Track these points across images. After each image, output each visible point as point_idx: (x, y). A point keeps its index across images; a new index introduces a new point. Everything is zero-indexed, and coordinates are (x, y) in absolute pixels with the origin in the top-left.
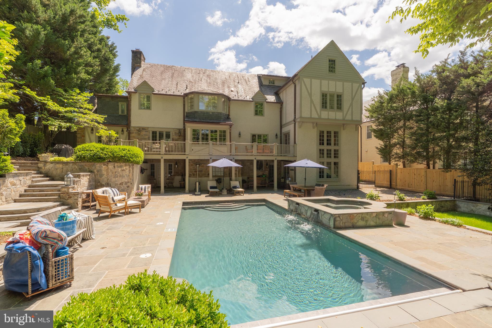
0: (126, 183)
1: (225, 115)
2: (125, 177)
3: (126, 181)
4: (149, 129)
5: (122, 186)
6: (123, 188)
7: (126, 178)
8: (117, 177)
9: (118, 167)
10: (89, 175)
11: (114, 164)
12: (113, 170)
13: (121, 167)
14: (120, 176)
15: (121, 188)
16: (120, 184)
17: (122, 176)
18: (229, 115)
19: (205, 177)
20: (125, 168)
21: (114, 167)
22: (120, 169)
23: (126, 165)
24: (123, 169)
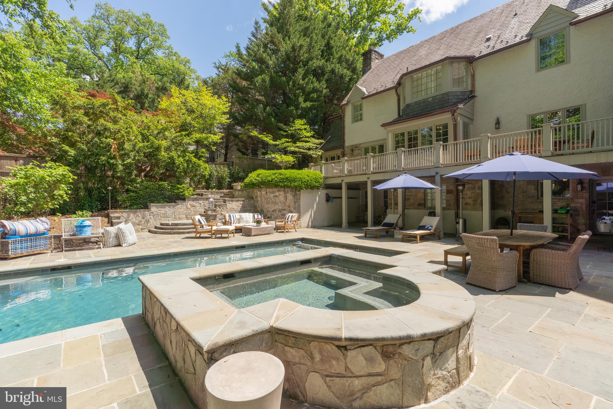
0: (280, 211)
1: (459, 94)
2: (278, 204)
3: (281, 208)
4: (362, 146)
5: (275, 214)
6: (276, 215)
7: (280, 205)
8: (269, 204)
9: (270, 193)
10: (243, 201)
11: (266, 190)
12: (265, 196)
13: (273, 192)
14: (272, 203)
15: (274, 215)
16: (273, 211)
17: (276, 203)
18: (472, 91)
19: (413, 209)
20: (277, 194)
21: (267, 193)
22: (272, 195)
23: (279, 191)
24: (275, 195)
